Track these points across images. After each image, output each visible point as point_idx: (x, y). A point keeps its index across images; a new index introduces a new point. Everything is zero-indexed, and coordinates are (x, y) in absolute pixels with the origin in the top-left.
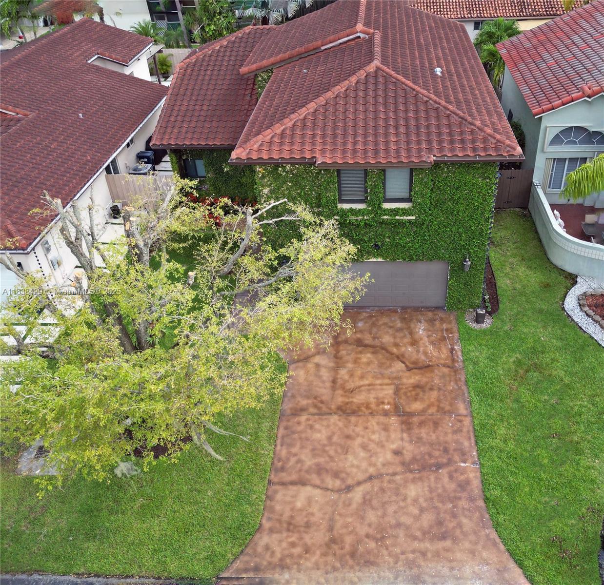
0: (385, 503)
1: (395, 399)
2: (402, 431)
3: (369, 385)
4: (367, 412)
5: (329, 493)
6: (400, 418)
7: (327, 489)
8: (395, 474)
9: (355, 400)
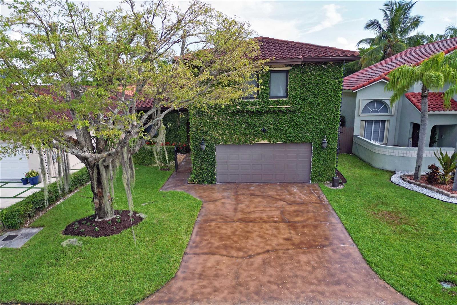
0: (282, 264)
1: (281, 216)
2: (290, 229)
3: (261, 210)
4: (261, 221)
5: (234, 259)
6: (287, 224)
7: (233, 257)
8: (288, 249)
9: (251, 216)
